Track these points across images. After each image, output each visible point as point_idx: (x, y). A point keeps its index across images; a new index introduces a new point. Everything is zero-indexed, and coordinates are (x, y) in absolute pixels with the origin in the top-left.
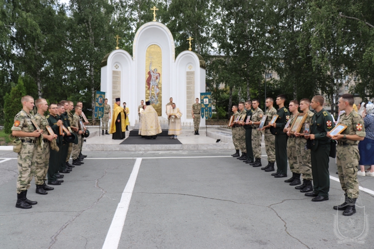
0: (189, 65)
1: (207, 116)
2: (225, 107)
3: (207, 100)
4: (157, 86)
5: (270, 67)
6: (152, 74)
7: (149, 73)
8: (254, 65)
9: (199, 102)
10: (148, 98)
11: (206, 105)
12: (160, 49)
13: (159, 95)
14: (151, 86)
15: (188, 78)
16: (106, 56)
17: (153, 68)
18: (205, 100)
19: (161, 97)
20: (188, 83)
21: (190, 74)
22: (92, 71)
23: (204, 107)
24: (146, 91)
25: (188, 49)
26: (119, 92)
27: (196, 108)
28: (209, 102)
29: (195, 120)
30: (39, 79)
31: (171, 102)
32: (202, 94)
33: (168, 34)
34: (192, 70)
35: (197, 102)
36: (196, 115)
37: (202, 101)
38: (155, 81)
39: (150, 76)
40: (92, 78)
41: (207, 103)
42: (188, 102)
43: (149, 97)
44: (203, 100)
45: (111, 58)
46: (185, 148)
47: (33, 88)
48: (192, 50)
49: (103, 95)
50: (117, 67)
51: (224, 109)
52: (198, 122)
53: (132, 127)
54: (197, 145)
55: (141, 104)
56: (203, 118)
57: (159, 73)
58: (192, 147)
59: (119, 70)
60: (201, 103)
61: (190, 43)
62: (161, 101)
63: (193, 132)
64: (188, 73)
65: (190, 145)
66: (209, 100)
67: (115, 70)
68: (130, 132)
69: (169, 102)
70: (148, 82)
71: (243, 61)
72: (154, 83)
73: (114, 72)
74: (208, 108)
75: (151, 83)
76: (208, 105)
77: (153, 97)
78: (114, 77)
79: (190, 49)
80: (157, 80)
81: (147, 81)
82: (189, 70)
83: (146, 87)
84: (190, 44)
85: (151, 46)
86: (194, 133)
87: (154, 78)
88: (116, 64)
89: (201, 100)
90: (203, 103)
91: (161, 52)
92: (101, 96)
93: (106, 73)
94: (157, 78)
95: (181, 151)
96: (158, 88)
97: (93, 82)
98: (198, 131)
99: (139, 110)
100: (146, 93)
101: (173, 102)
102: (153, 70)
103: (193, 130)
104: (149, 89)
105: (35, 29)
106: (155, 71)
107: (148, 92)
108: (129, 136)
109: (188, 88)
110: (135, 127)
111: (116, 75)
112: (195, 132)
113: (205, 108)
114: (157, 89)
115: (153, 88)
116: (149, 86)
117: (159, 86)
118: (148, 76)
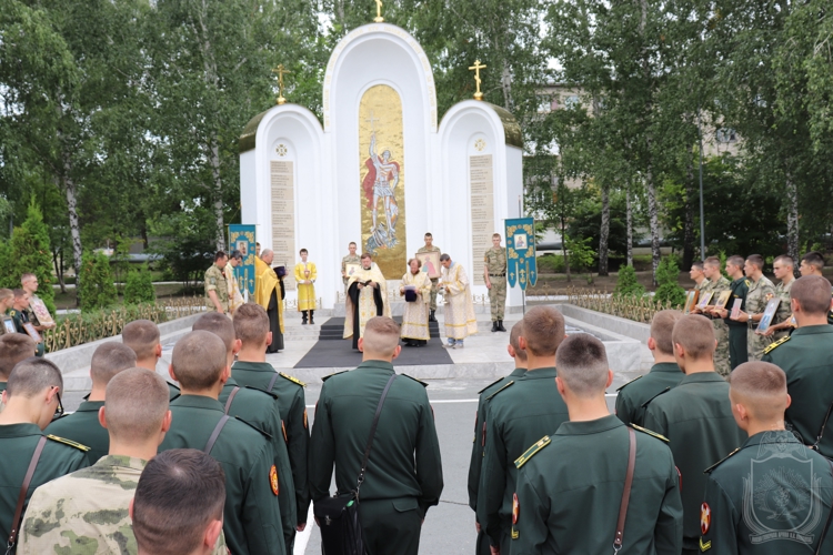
0: (478, 137)
1: (523, 281)
2: (590, 239)
3: (524, 237)
4: (392, 198)
5: (720, 120)
6: (377, 165)
7: (370, 164)
8: (662, 123)
9: (503, 244)
10: (369, 232)
11: (521, 253)
12: (398, 98)
13: (399, 222)
14: (376, 197)
15: (474, 176)
16: (253, 121)
17: (379, 151)
18: (517, 237)
19: (404, 228)
20: (476, 188)
21: (480, 164)
22: (214, 156)
23: (516, 256)
24: (363, 213)
25: (472, 97)
26: (290, 217)
27: (493, 261)
28: (529, 244)
29: (493, 294)
30: (70, 183)
31: (429, 245)
32: (508, 222)
33: (416, 55)
34: (484, 153)
35: (497, 245)
36: (494, 280)
37: (510, 240)
38: (386, 184)
39: (373, 172)
40: (216, 176)
41: (524, 246)
42: (476, 241)
43: (372, 228)
44: (512, 239)
45: (266, 129)
46: (461, 373)
47: (55, 204)
48: (483, 98)
49: (248, 234)
50: (281, 150)
51: (587, 244)
52: (501, 298)
53: (328, 312)
54: (493, 365)
55: (348, 253)
56: (512, 286)
57: (395, 163)
58: (479, 372)
59: (287, 158)
60: (508, 246)
61: (477, 77)
62: (404, 239)
63: (488, 324)
64: (474, 161)
65: (473, 365)
66: (528, 237)
67: (278, 158)
68: (323, 327)
69: (424, 244)
70: (368, 188)
71: (632, 112)
72: (383, 191)
73: (276, 167)
74: (526, 259)
75: (376, 189)
76: (525, 251)
77: (381, 228)
78: (274, 179)
79: (478, 94)
80: (393, 183)
81: (363, 185)
82: (476, 153)
83: (363, 202)
84: (479, 81)
85: (373, 90)
86: (492, 326)
87: (383, 175)
88: (279, 144)
89: (507, 239)
90: (513, 245)
91: (400, 105)
92: (242, 238)
93: (255, 171)
94: (391, 177)
95: (449, 383)
96: (396, 203)
97: (219, 184)
98: (501, 322)
99: (344, 269)
100: (363, 219)
101: (434, 243)
102: (379, 154)
103: (489, 318)
104: (370, 205)
105: (58, 54)
106: (386, 157)
107: (368, 214)
108: (320, 338)
109: (476, 201)
110: (334, 310)
111: (280, 172)
112: (495, 324)
113: (518, 260)
114: (393, 207)
115: (381, 203)
116: (371, 199)
117: (397, 198)
118: (367, 171)
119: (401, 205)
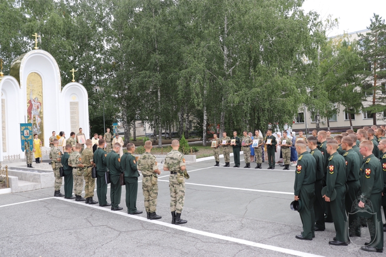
0: (73, 96)
4: (39, 115)
6: (33, 102)
7: (30, 102)
13: (41, 125)
14: (32, 115)
15: (72, 109)
19: (43, 127)
20: (72, 113)
21: (74, 105)
24: (28, 121)
34: (76, 101)
38: (36, 110)
39: (31, 105)
48: (75, 82)
57: (40, 102)
61: (73, 74)
64: (71, 103)
70: (29, 111)
72: (35, 113)
75: (33, 112)
77: (34, 127)
79: (73, 80)
80: (39, 110)
82: (72, 101)
84: (74, 76)
85: (32, 74)
87: (35, 107)
91: (42, 81)
94: (38, 108)
96: (40, 117)
102: (33, 98)
104: (30, 118)
106: (36, 100)
109: (72, 118)
114: (39, 119)
115: (34, 117)
116: (31, 116)
117: (41, 115)
118: (29, 105)
119: (42, 118)
